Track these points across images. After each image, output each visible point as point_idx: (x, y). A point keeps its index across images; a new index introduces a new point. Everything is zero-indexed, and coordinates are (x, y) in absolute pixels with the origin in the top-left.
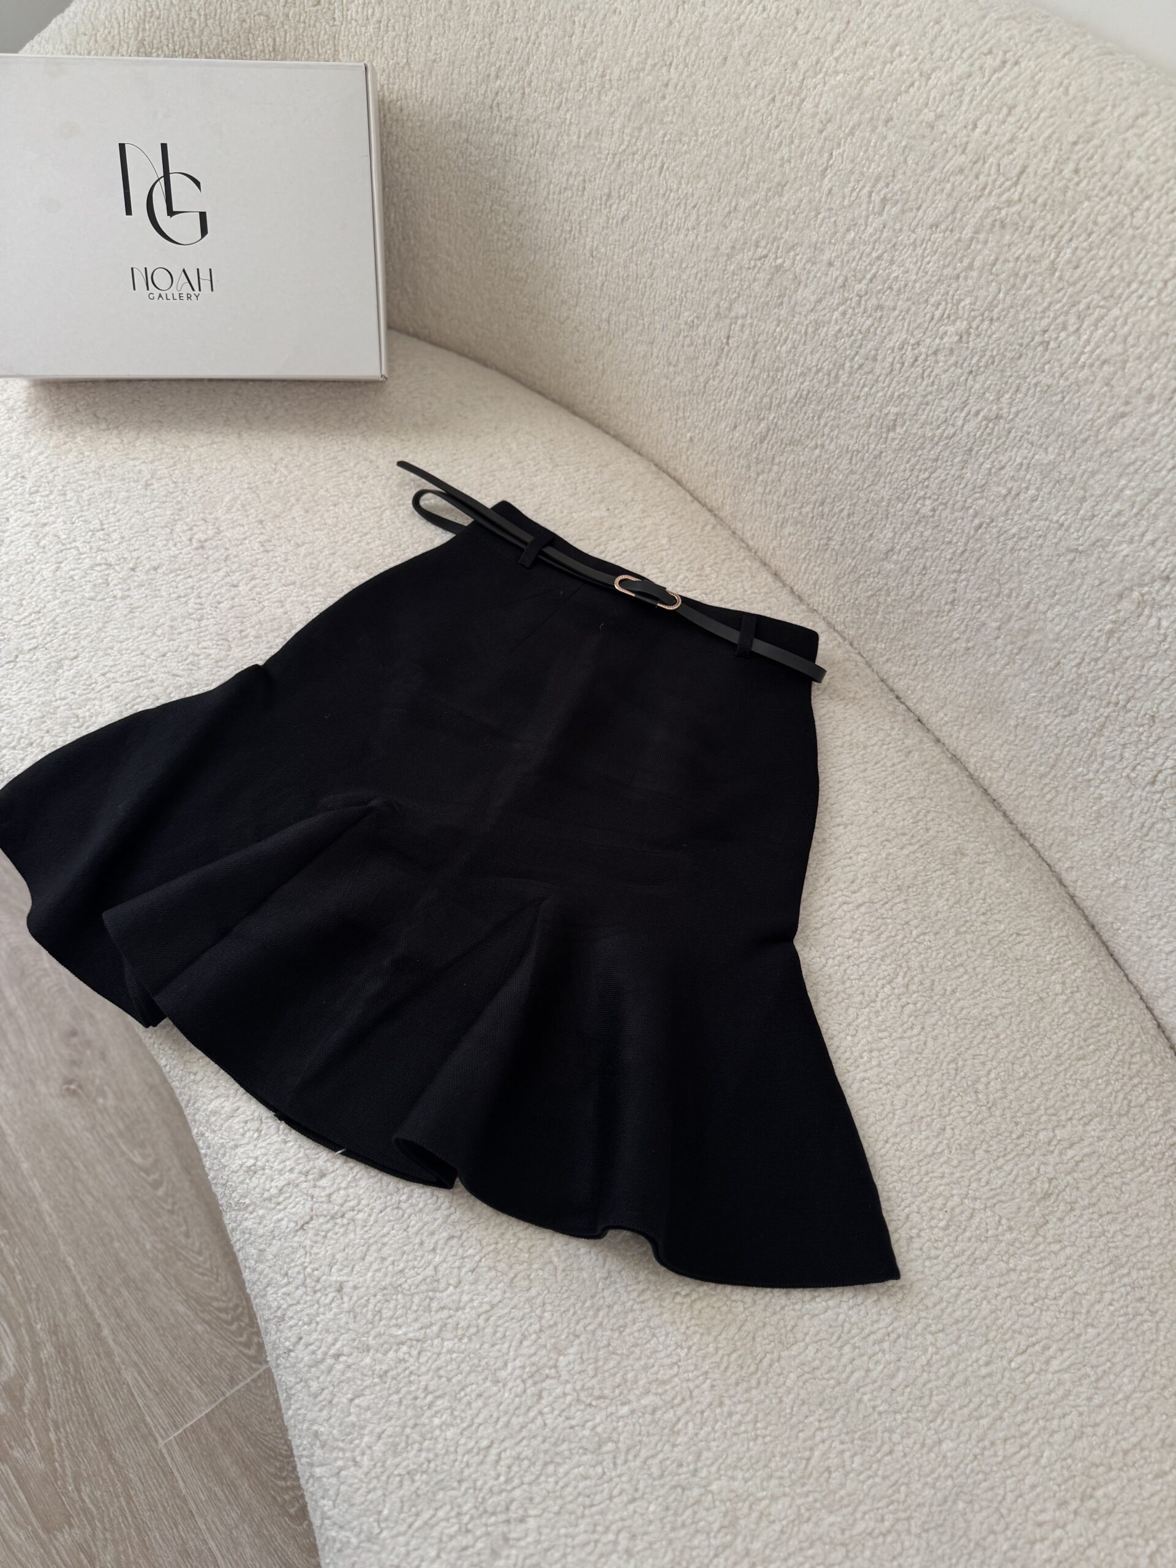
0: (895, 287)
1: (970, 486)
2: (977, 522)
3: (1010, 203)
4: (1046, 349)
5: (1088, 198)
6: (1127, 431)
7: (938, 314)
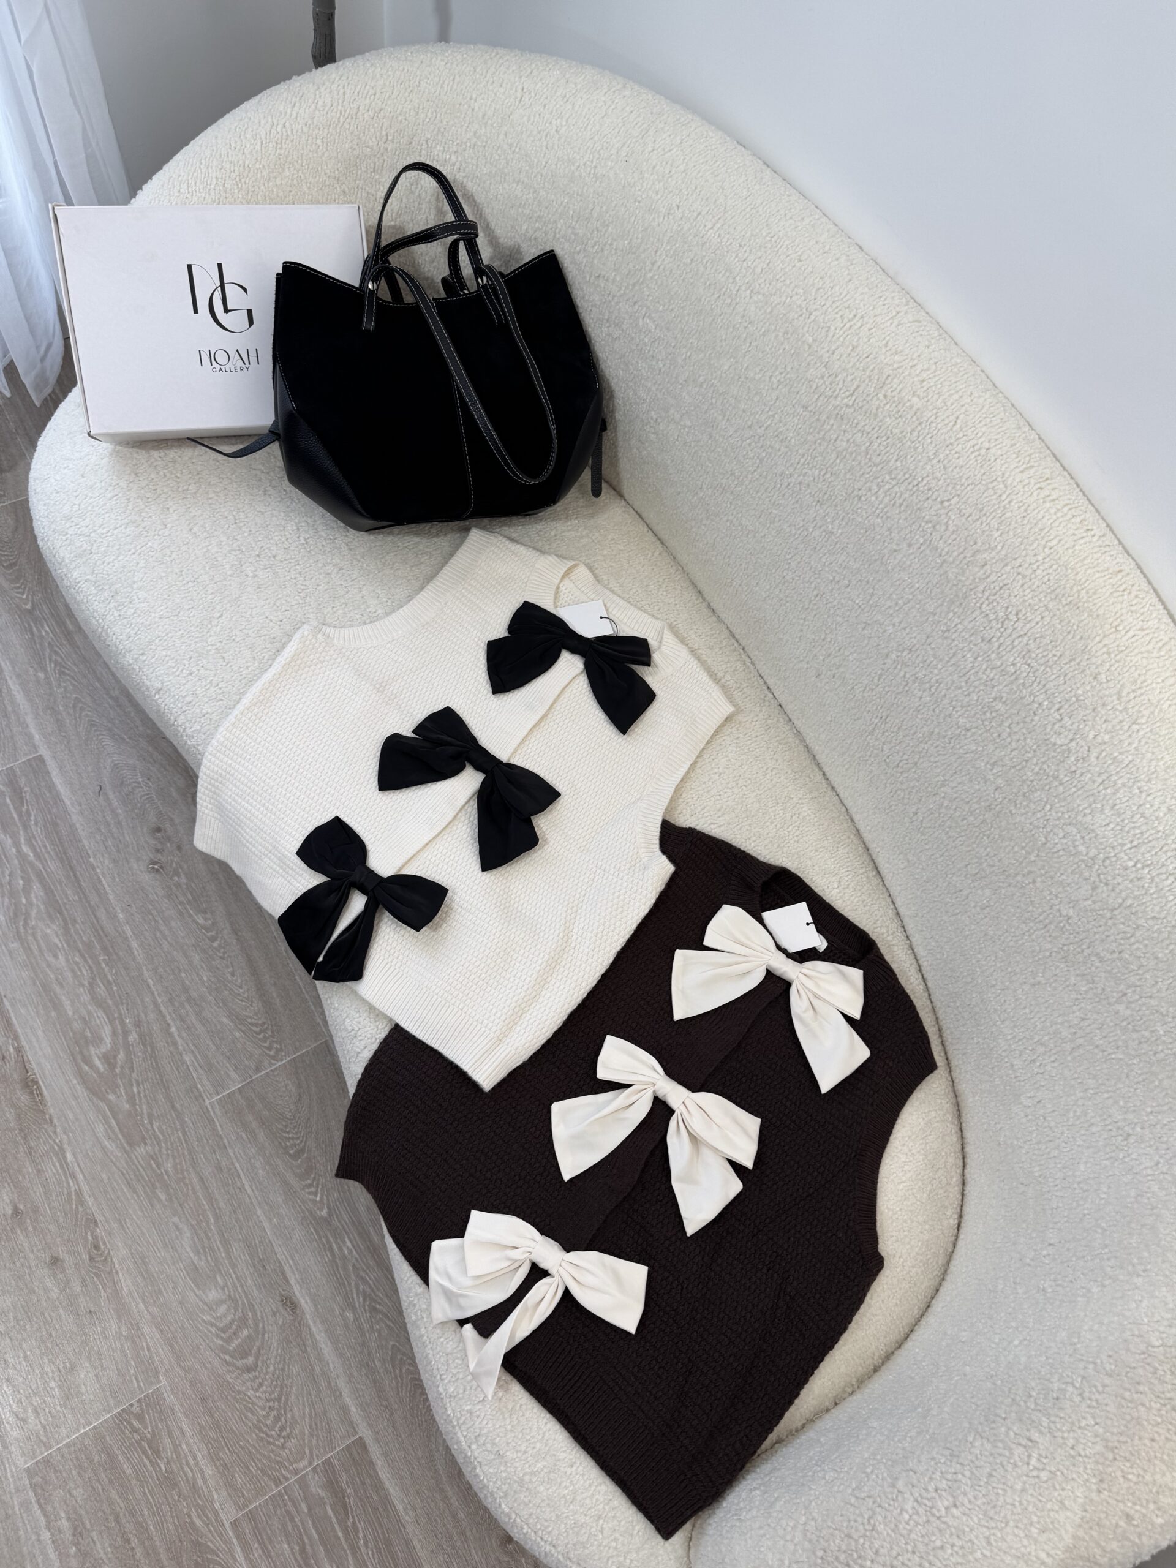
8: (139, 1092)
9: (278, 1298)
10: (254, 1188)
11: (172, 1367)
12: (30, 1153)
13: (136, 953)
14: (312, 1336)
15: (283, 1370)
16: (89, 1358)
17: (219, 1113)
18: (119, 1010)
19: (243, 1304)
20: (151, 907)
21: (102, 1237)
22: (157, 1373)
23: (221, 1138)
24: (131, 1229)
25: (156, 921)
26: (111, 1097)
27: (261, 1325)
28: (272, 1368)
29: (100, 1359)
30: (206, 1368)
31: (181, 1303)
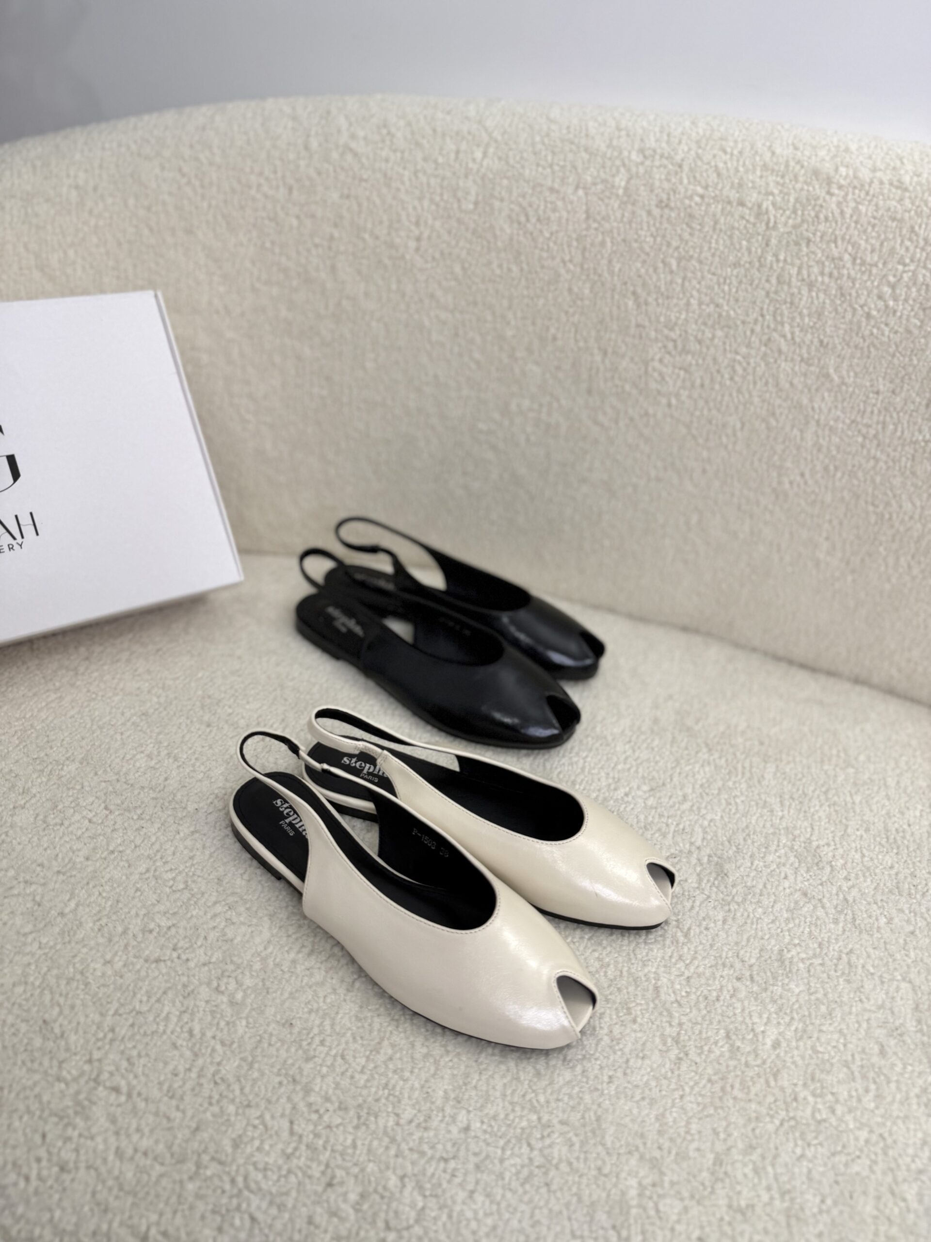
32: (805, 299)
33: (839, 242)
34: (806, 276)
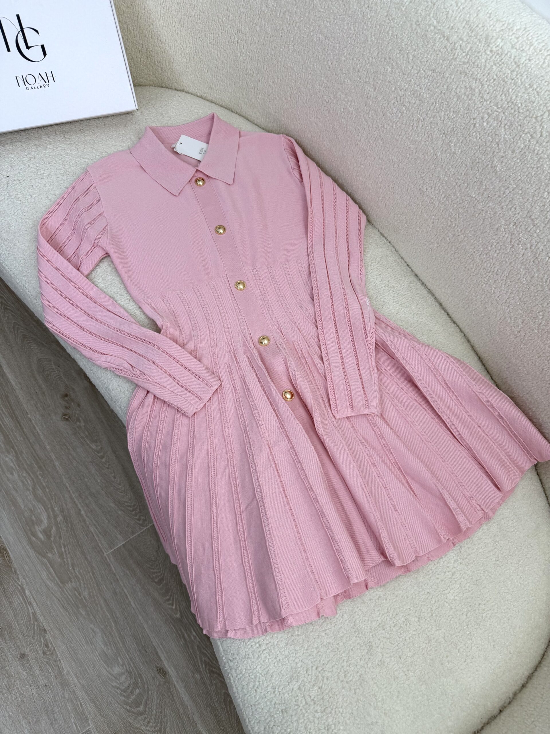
0: (416, 95)
1: (441, 181)
2: (443, 196)
3: (464, 63)
4: (474, 126)
5: (495, 65)
6: (504, 164)
7: (432, 108)
8: (65, 551)
9: (155, 669)
10: (136, 603)
11: (96, 715)
12: (5, 592)
13: (58, 468)
14: (176, 690)
15: (161, 712)
16: (47, 714)
17: (112, 559)
18: (51, 503)
19: (135, 674)
20: (64, 441)
21: (50, 640)
22: (87, 720)
23: (115, 574)
24: (66, 633)
25: (68, 449)
26: (50, 555)
27: (146, 686)
28: (154, 712)
29: (53, 714)
30: (116, 715)
31: (98, 676)
32: (454, 103)
33: (478, 82)
34: (458, 92)
